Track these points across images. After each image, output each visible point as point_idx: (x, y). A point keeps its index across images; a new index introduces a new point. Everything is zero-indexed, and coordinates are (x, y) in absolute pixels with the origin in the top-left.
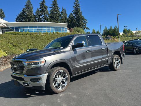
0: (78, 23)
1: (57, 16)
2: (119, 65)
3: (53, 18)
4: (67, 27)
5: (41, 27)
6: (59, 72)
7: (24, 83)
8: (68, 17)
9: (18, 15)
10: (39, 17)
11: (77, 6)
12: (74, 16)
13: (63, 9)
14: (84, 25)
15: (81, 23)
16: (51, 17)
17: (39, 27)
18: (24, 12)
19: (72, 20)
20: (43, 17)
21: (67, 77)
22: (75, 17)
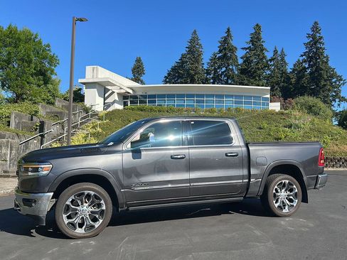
0: (317, 86)
1: (258, 69)
2: (294, 203)
3: (249, 74)
4: (268, 96)
6: (83, 194)
8: (289, 70)
9: (170, 70)
10: (216, 72)
11: (314, 43)
12: (307, 66)
13: (276, 52)
14: (335, 92)
15: (325, 85)
16: (243, 71)
18: (182, 63)
19: (299, 79)
20: (223, 72)
21: (104, 208)
22: (309, 71)
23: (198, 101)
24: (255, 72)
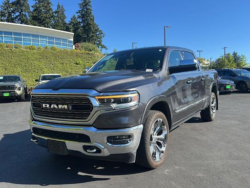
0: (88, 36)
1: (46, 17)
2: (214, 111)
3: (39, 20)
4: (72, 40)
5: (20, 34)
8: (68, 22)
10: (10, 15)
12: (81, 21)
13: (59, 6)
14: (99, 41)
15: (93, 36)
16: (35, 18)
17: (15, 34)
20: (17, 16)
22: (82, 24)
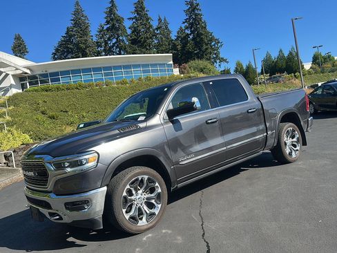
0: (200, 49)
1: (147, 38)
2: (298, 148)
3: (139, 43)
4: (172, 62)
5: (110, 68)
6: (137, 180)
7: (52, 215)
8: (174, 38)
9: (56, 45)
10: (106, 43)
11: (193, 9)
12: (189, 32)
13: (160, 20)
14: (215, 54)
15: (207, 49)
16: (134, 42)
17: (105, 68)
18: (69, 36)
19: (184, 46)
20: (114, 44)
21: (160, 190)
22: (191, 37)
23: (106, 75)
24: (145, 41)
